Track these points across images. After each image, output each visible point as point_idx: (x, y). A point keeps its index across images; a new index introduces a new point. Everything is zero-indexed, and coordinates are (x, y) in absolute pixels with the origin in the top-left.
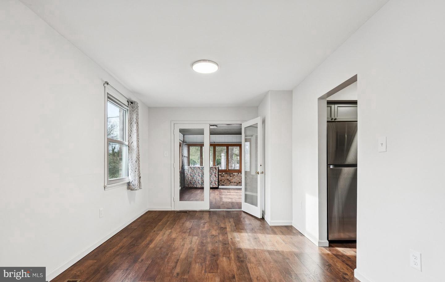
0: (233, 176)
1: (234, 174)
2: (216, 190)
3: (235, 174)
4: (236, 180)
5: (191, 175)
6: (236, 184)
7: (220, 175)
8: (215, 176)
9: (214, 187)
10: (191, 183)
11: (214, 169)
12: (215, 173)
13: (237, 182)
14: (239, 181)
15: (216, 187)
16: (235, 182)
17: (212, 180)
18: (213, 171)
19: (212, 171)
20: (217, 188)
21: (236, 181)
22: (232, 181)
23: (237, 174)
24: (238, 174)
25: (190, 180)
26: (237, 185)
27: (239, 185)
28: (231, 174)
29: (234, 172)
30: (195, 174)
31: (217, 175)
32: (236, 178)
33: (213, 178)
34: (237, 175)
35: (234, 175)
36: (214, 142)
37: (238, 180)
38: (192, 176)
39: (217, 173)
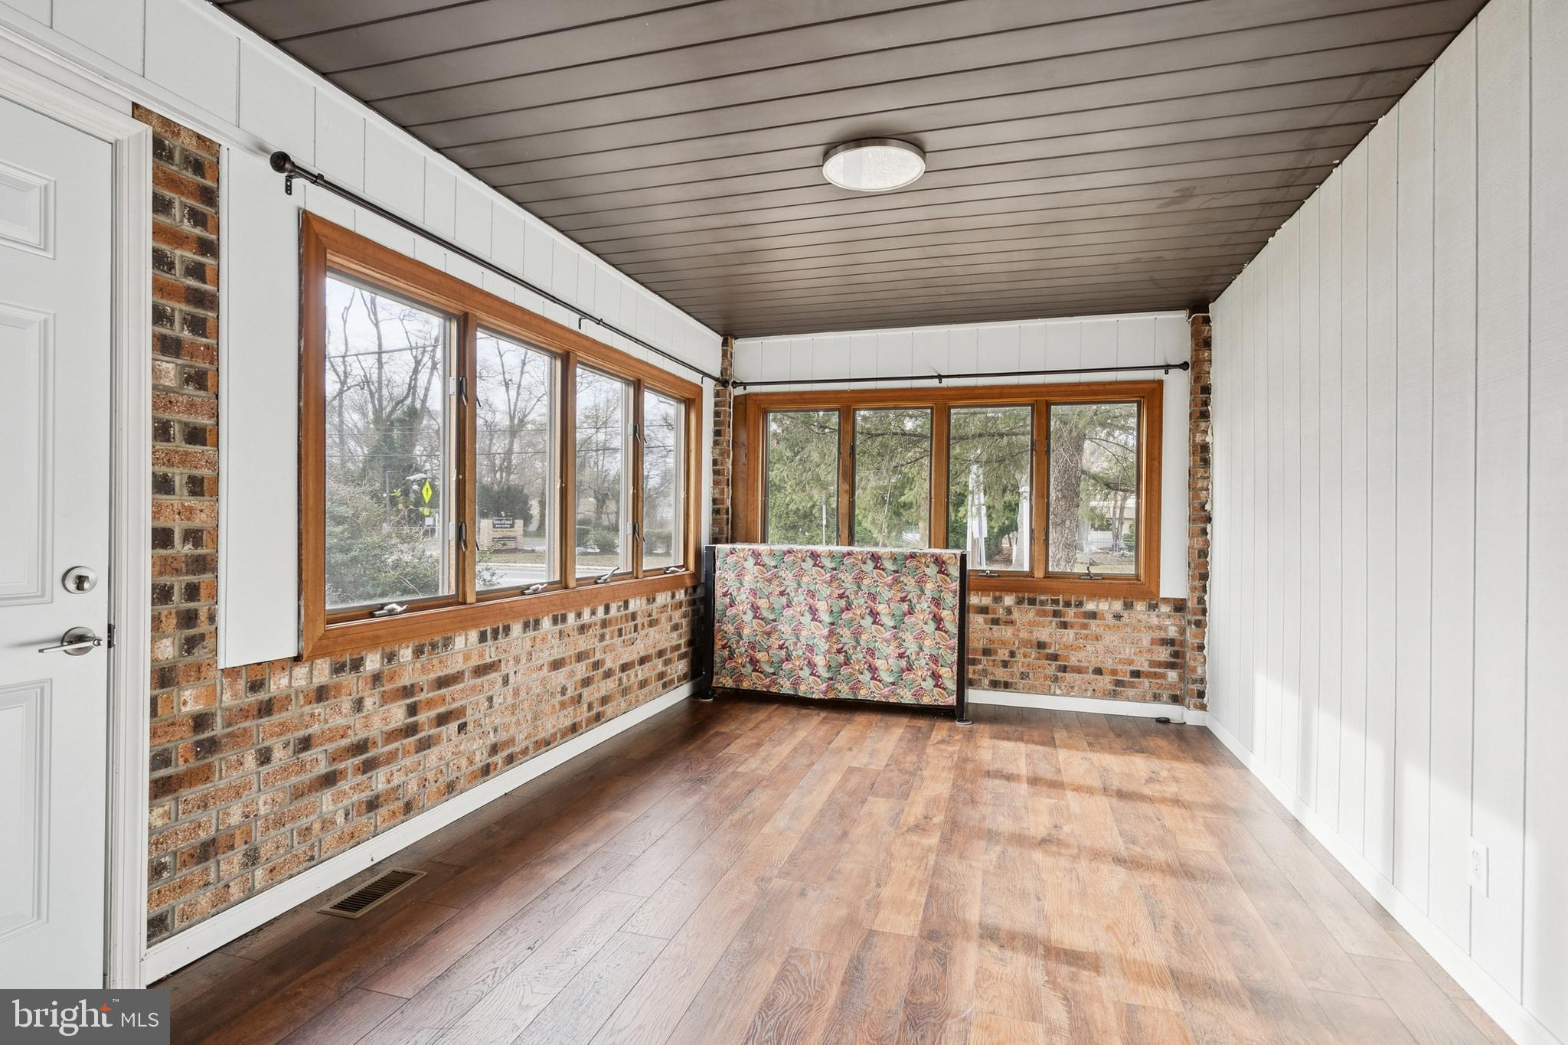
0: (1085, 626)
1: (1090, 606)
2: (942, 730)
3: (1103, 606)
4: (1108, 651)
5: (755, 608)
6: (1105, 681)
7: (983, 610)
8: (938, 620)
9: (926, 701)
10: (754, 662)
11: (931, 571)
12: (937, 602)
13: (1114, 672)
14: (1131, 662)
15: (941, 702)
16: (1098, 671)
17: (911, 647)
18: (921, 582)
19: (910, 582)
20: (955, 713)
21: (1108, 664)
22: (1073, 661)
23: (1118, 606)
24: (1129, 606)
25: (752, 646)
26: (1114, 695)
27: (1130, 692)
28: (1068, 604)
29: (1093, 596)
30: (784, 600)
31: (950, 618)
32: (1110, 639)
33: (920, 637)
34: (1118, 617)
35: (1093, 615)
36: (940, 377)
37: (1128, 652)
38: (765, 613)
39: (951, 600)
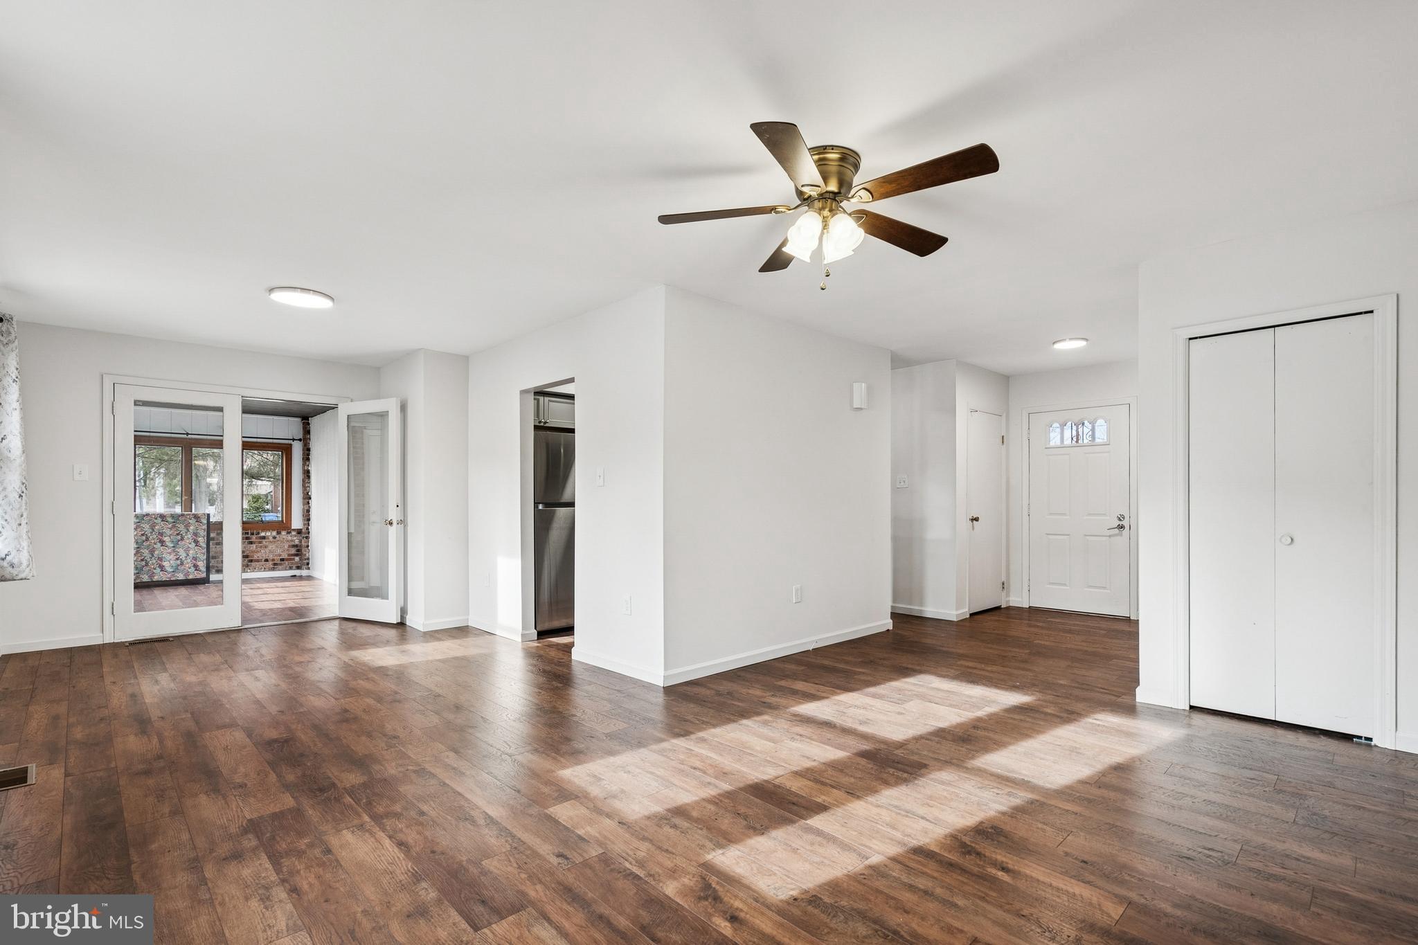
0: (260, 543)
1: (263, 534)
2: (201, 587)
3: (268, 534)
4: (270, 552)
6: (270, 564)
7: (213, 539)
8: (196, 542)
9: (191, 577)
11: (193, 521)
12: (195, 534)
13: (273, 560)
14: (280, 555)
15: (199, 577)
16: (266, 560)
17: (183, 554)
18: (187, 527)
19: (182, 527)
20: (205, 581)
21: (271, 557)
22: (255, 557)
23: (274, 533)
24: (279, 533)
26: (273, 569)
27: (280, 567)
28: (252, 534)
29: (263, 530)
31: (202, 541)
32: (272, 547)
33: (187, 551)
34: (274, 538)
35: (264, 538)
36: (187, 434)
37: (279, 551)
39: (203, 533)
